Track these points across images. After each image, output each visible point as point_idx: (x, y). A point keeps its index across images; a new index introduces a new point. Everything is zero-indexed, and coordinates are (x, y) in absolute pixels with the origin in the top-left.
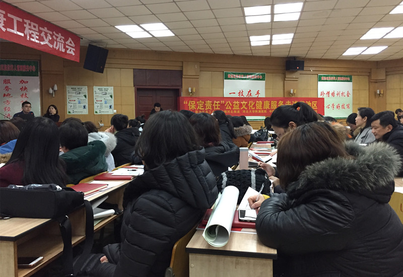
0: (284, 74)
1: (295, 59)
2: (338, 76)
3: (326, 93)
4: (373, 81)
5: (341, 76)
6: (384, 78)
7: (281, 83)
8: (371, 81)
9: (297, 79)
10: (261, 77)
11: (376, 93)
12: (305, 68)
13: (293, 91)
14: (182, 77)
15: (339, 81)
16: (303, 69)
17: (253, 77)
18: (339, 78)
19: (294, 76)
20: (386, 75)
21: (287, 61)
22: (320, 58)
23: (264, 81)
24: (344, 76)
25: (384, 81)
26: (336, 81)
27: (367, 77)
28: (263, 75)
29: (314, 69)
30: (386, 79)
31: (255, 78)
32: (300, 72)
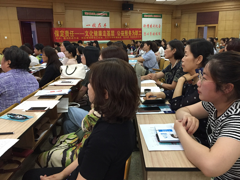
0: (121, 12)
1: (128, 3)
2: (154, 15)
3: (146, 25)
4: (174, 18)
5: (156, 15)
6: (180, 16)
7: (120, 19)
8: (173, 18)
9: (129, 16)
10: (107, 15)
11: (175, 25)
12: (134, 9)
13: (127, 24)
14: (53, 14)
15: (154, 18)
16: (132, 10)
17: (102, 14)
18: (155, 16)
19: (128, 14)
20: (181, 14)
21: (123, 4)
22: (143, 2)
23: (109, 17)
24: (158, 15)
25: (180, 18)
26: (153, 18)
27: (171, 15)
28: (108, 13)
29: (140, 9)
30: (181, 17)
31: (103, 15)
32: (131, 11)
